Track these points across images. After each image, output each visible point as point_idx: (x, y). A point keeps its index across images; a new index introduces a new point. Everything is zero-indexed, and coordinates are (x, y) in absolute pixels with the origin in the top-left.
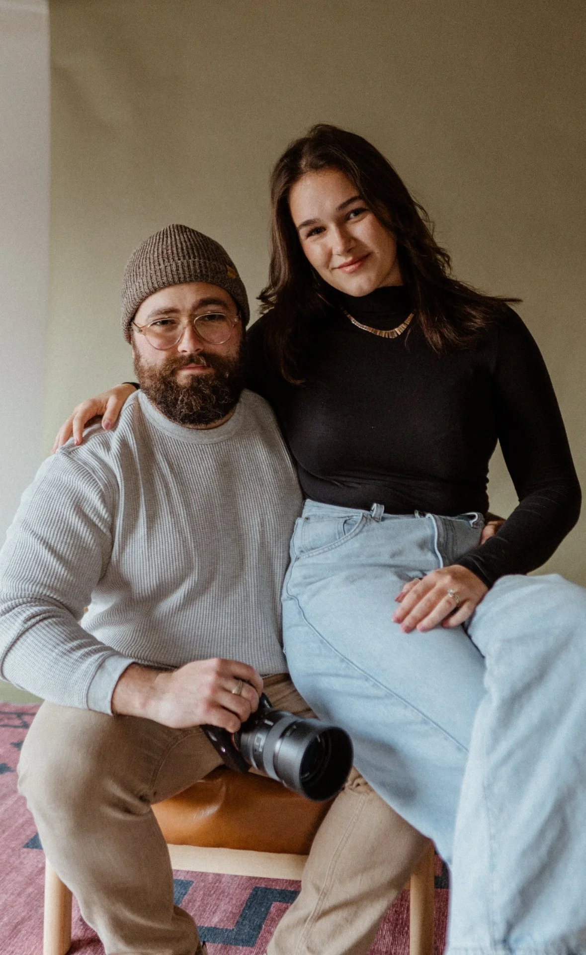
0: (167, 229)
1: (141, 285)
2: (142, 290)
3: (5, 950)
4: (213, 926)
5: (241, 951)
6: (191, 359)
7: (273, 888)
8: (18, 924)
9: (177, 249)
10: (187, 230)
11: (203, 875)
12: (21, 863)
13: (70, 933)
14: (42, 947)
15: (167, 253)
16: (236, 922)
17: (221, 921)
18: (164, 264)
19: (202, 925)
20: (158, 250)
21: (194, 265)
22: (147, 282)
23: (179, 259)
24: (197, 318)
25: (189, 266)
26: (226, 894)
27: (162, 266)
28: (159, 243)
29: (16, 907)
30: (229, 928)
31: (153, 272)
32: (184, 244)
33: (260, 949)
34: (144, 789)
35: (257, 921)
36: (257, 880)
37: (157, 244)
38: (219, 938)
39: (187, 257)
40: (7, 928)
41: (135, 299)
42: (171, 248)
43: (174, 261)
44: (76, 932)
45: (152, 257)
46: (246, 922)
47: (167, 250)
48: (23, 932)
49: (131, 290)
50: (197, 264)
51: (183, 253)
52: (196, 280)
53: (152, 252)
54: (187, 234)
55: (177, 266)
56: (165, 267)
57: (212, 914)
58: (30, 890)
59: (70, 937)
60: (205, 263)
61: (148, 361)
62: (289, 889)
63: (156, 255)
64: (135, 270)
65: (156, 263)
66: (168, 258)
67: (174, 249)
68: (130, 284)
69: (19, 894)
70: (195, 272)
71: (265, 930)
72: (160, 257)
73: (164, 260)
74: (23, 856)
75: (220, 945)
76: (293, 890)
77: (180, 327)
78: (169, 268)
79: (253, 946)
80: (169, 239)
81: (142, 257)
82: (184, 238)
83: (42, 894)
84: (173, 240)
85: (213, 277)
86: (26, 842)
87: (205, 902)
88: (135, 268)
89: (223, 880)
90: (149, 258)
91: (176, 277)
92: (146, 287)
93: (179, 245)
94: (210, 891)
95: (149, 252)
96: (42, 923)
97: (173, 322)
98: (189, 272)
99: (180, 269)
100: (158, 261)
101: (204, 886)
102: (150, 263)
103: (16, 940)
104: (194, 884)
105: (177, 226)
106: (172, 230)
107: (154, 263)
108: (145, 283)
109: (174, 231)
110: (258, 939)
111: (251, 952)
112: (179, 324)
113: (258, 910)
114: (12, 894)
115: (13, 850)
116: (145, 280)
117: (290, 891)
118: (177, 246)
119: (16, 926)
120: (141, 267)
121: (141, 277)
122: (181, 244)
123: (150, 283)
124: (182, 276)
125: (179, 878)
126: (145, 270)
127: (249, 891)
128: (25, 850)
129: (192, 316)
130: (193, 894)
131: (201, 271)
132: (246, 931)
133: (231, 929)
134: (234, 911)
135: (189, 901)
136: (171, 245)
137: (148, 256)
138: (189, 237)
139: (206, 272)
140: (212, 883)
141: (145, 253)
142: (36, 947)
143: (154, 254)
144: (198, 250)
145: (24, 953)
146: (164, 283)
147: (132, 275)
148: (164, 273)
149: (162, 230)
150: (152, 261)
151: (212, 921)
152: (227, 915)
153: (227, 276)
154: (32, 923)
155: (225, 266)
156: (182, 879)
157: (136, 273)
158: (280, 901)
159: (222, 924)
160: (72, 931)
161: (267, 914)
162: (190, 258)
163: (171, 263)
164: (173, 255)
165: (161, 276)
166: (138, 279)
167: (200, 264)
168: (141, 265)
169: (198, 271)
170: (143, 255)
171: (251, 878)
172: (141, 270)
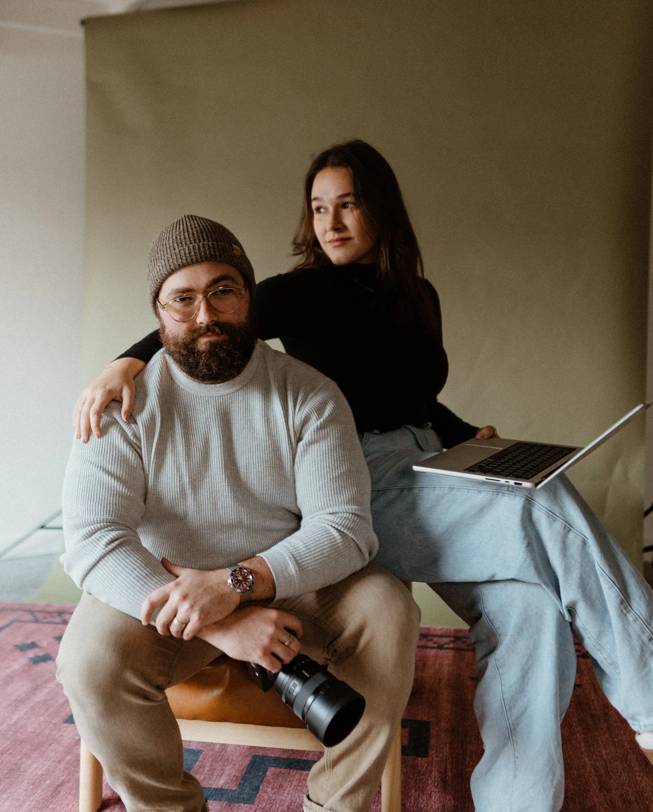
0: (180, 220)
1: (161, 268)
2: (162, 272)
3: (48, 807)
4: (220, 787)
5: (243, 808)
6: (208, 328)
7: (270, 755)
8: (59, 786)
9: (188, 234)
10: (197, 218)
11: (211, 745)
12: (62, 736)
13: (101, 793)
14: (78, 805)
15: (180, 239)
16: (238, 783)
17: (226, 783)
18: (178, 248)
19: (211, 786)
20: (172, 236)
21: (204, 247)
22: (165, 265)
23: (191, 243)
24: (210, 294)
25: (199, 248)
26: (231, 761)
27: (177, 250)
28: (172, 231)
29: (57, 772)
30: (233, 789)
31: (170, 256)
32: (194, 229)
33: (258, 806)
34: (161, 680)
35: (256, 783)
36: (256, 750)
37: (171, 232)
38: (225, 797)
39: (198, 241)
40: (50, 789)
41: (157, 280)
42: (184, 234)
43: (186, 245)
44: (106, 793)
45: (167, 243)
46: (247, 784)
47: (180, 236)
48: (63, 793)
49: (154, 273)
50: (206, 246)
51: (194, 237)
52: (206, 260)
53: (167, 239)
54: (197, 221)
55: (189, 249)
56: (180, 251)
57: (218, 777)
58: (68, 758)
59: (101, 797)
60: (213, 244)
61: (172, 331)
62: (283, 756)
63: (171, 241)
64: (154, 255)
65: (172, 248)
66: (181, 243)
67: (186, 234)
68: (152, 268)
69: (59, 762)
70: (205, 253)
71: (262, 790)
72: (175, 242)
73: (178, 245)
74: (62, 730)
75: (225, 803)
76: (285, 757)
77: (196, 303)
78: (182, 252)
79: (252, 803)
80: (181, 226)
81: (160, 244)
82: (194, 224)
83: (78, 761)
84: (185, 226)
85: (220, 256)
86: (65, 718)
87: (213, 768)
88: (154, 253)
89: (228, 749)
90: (166, 244)
91: (189, 259)
92: (165, 269)
93: (190, 231)
94: (217, 759)
95: (165, 239)
96: (78, 785)
97: (190, 298)
98: (200, 254)
99: (192, 252)
100: (173, 246)
101: (212, 755)
102: (166, 248)
103: (57, 799)
104: (204, 753)
105: (188, 216)
106: (184, 219)
107: (170, 247)
108: (164, 266)
109: (186, 220)
110: (256, 798)
111: (251, 808)
112: (195, 300)
113: (257, 773)
114: (54, 761)
115: (55, 725)
116: (163, 263)
117: (283, 758)
118: (188, 231)
119: (56, 789)
120: (159, 253)
121: (160, 261)
122: (192, 229)
123: (168, 265)
124: (194, 257)
125: (192, 748)
126: (162, 255)
127: (249, 759)
128: (65, 725)
129: (205, 293)
130: (203, 761)
131: (210, 252)
132: (246, 791)
133: (235, 789)
134: (237, 775)
135: (200, 767)
136: (183, 231)
137: (164, 243)
138: (199, 223)
139: (215, 252)
140: (219, 752)
141: (162, 240)
142: (73, 805)
143: (169, 240)
144: (206, 234)
145: (64, 810)
146: (179, 265)
147: (152, 259)
148: (179, 257)
149: (176, 221)
150: (168, 247)
151: (219, 783)
152: (232, 778)
153: (234, 254)
154: (70, 785)
155: (232, 245)
156: (195, 748)
157: (156, 258)
158: (275, 767)
159: (227, 786)
160: (103, 791)
161: (263, 778)
162: (200, 241)
163: (185, 247)
164: (185, 239)
165: (176, 259)
166: (158, 263)
167: (209, 246)
168: (159, 251)
169: (208, 252)
170: (160, 242)
171: (251, 748)
172: (159, 254)
